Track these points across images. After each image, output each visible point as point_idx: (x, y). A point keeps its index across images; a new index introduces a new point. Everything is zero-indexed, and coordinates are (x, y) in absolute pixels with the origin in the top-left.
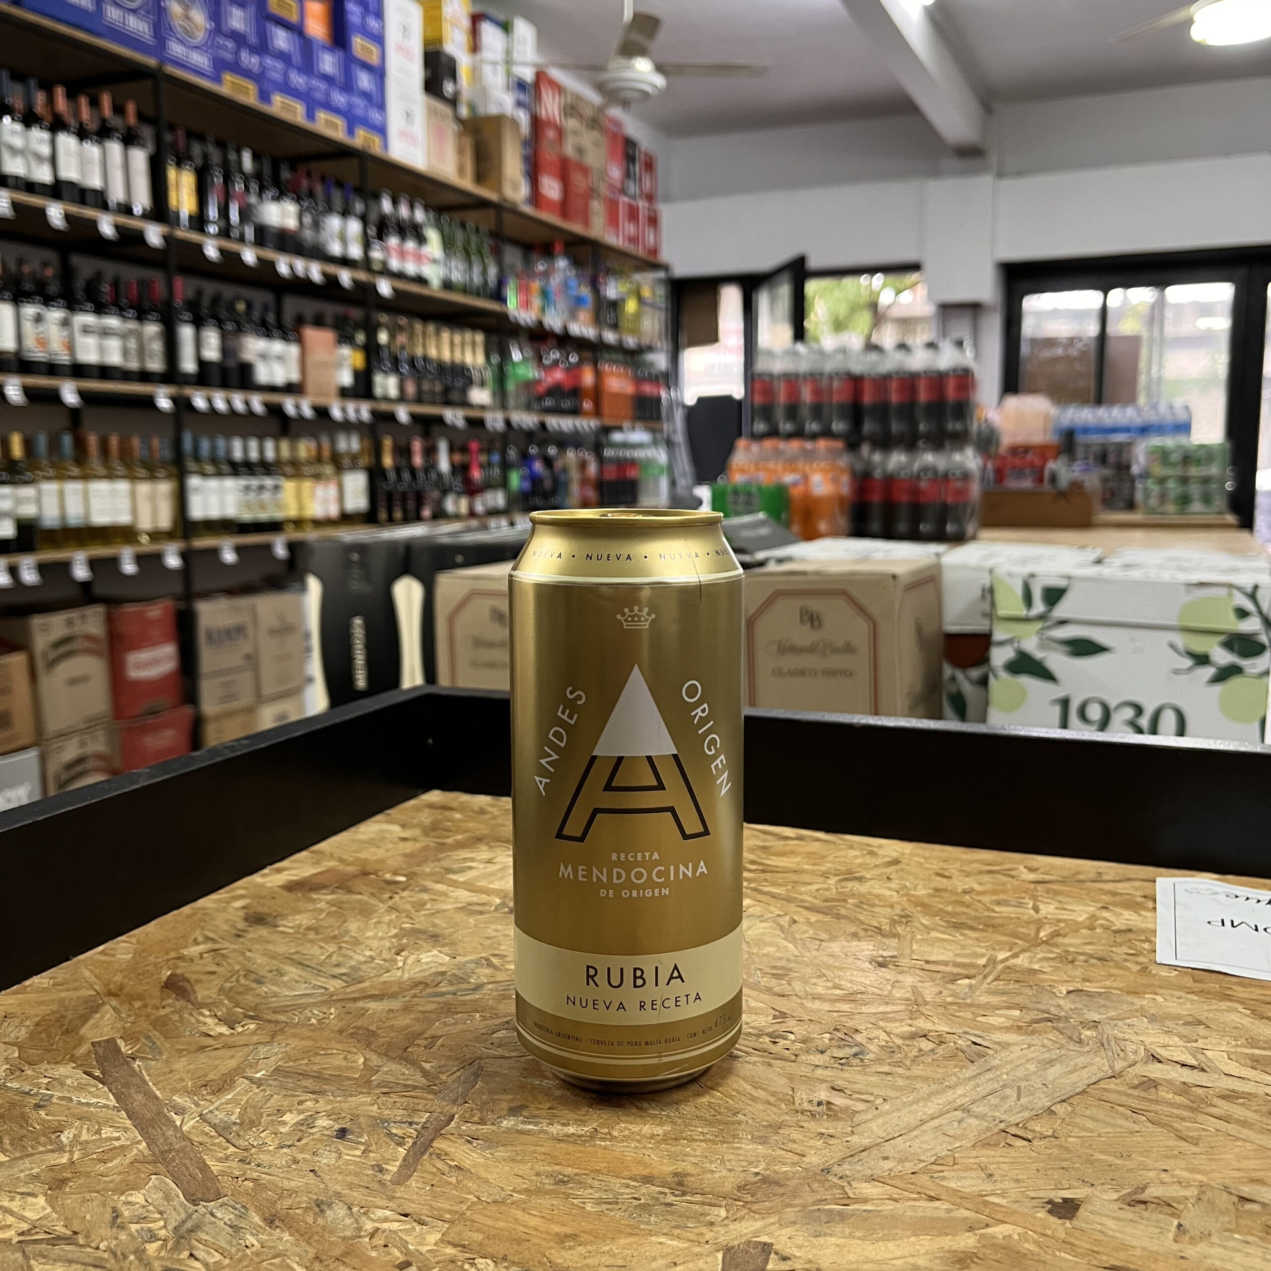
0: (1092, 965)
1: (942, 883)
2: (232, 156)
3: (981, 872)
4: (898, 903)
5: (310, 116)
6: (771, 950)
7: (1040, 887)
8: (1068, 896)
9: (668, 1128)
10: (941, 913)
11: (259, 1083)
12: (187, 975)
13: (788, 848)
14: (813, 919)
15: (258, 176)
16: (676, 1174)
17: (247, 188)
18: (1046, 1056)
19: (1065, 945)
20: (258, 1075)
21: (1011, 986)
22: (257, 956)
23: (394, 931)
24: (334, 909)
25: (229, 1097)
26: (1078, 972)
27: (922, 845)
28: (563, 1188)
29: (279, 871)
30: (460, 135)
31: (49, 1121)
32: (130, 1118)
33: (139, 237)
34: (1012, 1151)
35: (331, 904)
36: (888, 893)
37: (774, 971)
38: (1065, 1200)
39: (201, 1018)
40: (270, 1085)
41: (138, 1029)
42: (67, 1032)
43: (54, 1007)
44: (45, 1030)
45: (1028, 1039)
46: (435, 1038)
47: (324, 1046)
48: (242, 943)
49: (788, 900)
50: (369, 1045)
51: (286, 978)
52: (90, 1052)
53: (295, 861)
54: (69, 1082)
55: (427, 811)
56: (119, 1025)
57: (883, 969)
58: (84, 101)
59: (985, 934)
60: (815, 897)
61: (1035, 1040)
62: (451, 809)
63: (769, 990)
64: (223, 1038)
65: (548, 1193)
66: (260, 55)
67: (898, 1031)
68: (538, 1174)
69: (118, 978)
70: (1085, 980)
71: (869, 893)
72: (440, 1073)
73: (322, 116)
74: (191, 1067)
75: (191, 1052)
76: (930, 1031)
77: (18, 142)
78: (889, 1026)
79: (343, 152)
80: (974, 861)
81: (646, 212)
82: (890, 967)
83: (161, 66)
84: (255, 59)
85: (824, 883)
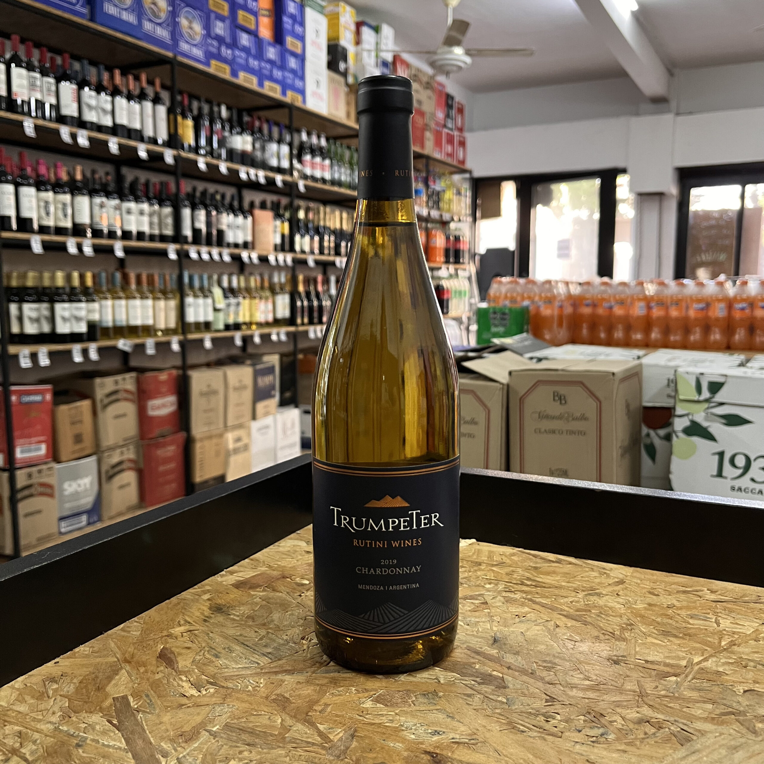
0: (759, 670)
1: (653, 599)
2: (216, 109)
3: (678, 592)
4: (625, 614)
5: (261, 84)
6: (542, 647)
7: (719, 605)
8: (738, 614)
10: (653, 623)
11: (214, 735)
12: (172, 649)
13: (552, 569)
14: (569, 625)
15: (230, 120)
17: (223, 127)
18: (733, 743)
19: (739, 652)
20: (214, 729)
22: (217, 637)
23: (302, 622)
24: (264, 602)
25: (196, 745)
26: (750, 675)
27: (639, 569)
29: (232, 573)
30: (347, 94)
31: (84, 757)
32: (134, 758)
33: (160, 157)
35: (262, 598)
36: (618, 606)
37: (545, 664)
39: (180, 682)
40: (222, 737)
41: (142, 689)
42: (98, 689)
43: (91, 669)
44: (86, 687)
45: (720, 728)
46: (327, 705)
47: (256, 708)
48: (207, 626)
49: (553, 609)
50: (284, 708)
51: (234, 654)
52: (111, 705)
53: (241, 566)
54: (98, 727)
56: (130, 685)
57: (616, 666)
58: (131, 78)
59: (684, 641)
60: (569, 607)
61: (724, 729)
63: (542, 679)
64: (194, 698)
66: (232, 50)
67: (628, 717)
69: (131, 649)
70: (755, 682)
71: (606, 606)
72: (330, 733)
73: (267, 84)
74: (172, 720)
75: (173, 709)
76: (652, 718)
77: (93, 102)
78: (624, 712)
79: (279, 105)
80: (674, 583)
81: (458, 138)
82: (622, 664)
83: (175, 57)
84: (229, 52)
85: (576, 596)
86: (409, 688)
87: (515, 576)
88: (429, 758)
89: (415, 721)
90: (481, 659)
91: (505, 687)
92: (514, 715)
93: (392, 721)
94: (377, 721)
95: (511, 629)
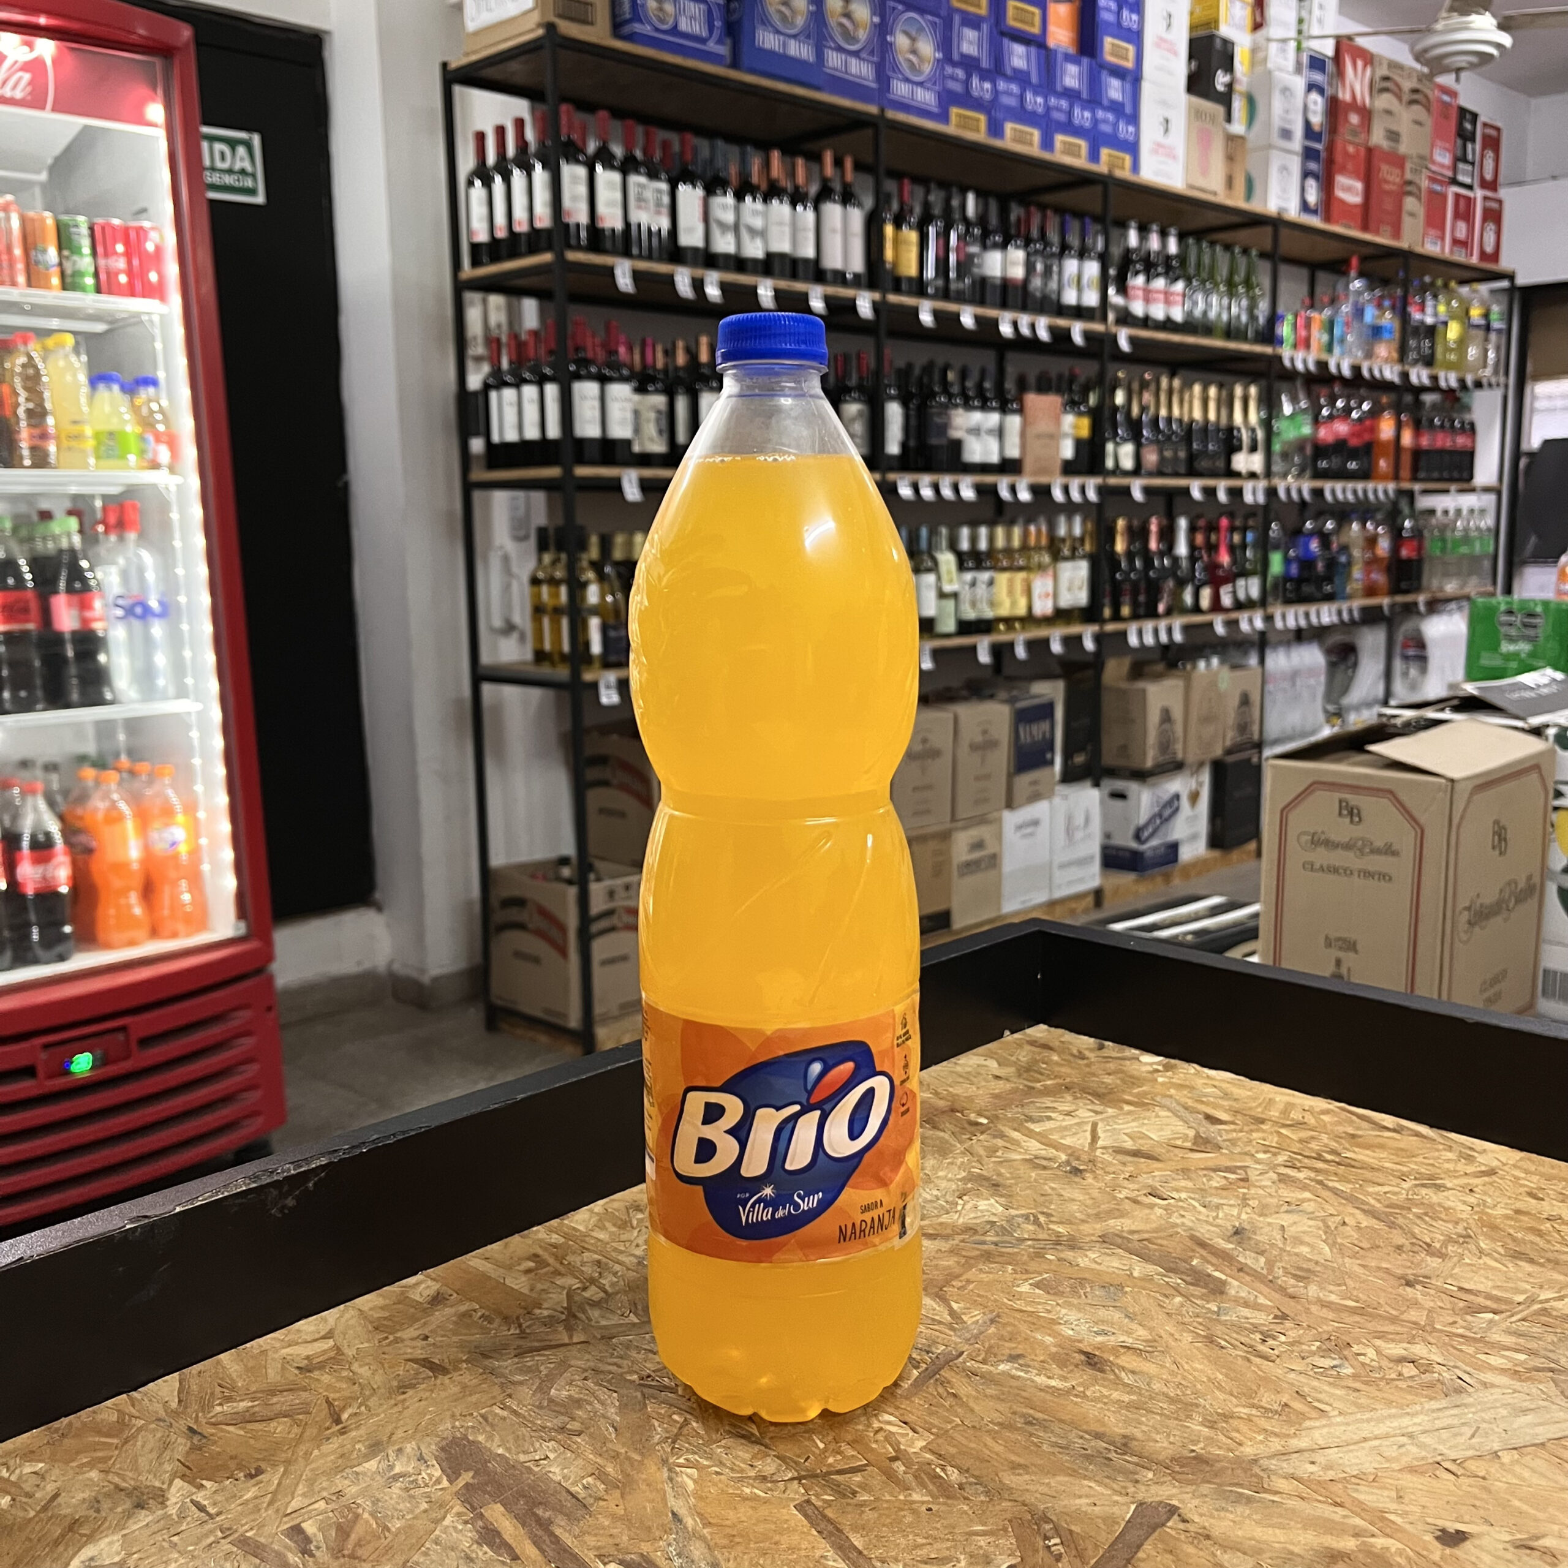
1: (1529, 1204)
2: (955, 203)
4: (1466, 1220)
5: (1047, 143)
6: (1304, 1250)
9: (1134, 1397)
10: (1506, 1238)
13: (1379, 1140)
14: (1364, 1224)
15: (982, 219)
16: (1124, 1437)
18: (1525, 1404)
21: (1534, 1329)
23: (964, 1174)
28: (1029, 1428)
33: (851, 306)
34: (1434, 1482)
36: (1462, 1207)
38: (1458, 1532)
45: (1518, 1385)
46: (969, 1281)
49: (1350, 1199)
55: (1029, 1047)
57: (1408, 1289)
58: (800, 162)
59: (1541, 1270)
60: (1379, 1201)
61: (1524, 1386)
62: (1051, 1049)
63: (1282, 1290)
65: (1018, 1429)
66: (993, 81)
67: (1389, 1352)
68: (1014, 1413)
71: (1440, 1205)
72: (964, 1314)
73: (1060, 139)
76: (1422, 1358)
77: (730, 217)
78: (1384, 1345)
79: (1084, 181)
81: (1485, 203)
82: (1419, 1287)
83: (882, 111)
84: (987, 85)
85: (1398, 1185)
86: (1087, 1276)
87: (1314, 1145)
88: (1083, 1357)
89: (1080, 1315)
90: (1204, 1253)
91: (1222, 1293)
92: (1219, 1327)
93: (1049, 1312)
94: (1029, 1309)
95: (1269, 1220)
